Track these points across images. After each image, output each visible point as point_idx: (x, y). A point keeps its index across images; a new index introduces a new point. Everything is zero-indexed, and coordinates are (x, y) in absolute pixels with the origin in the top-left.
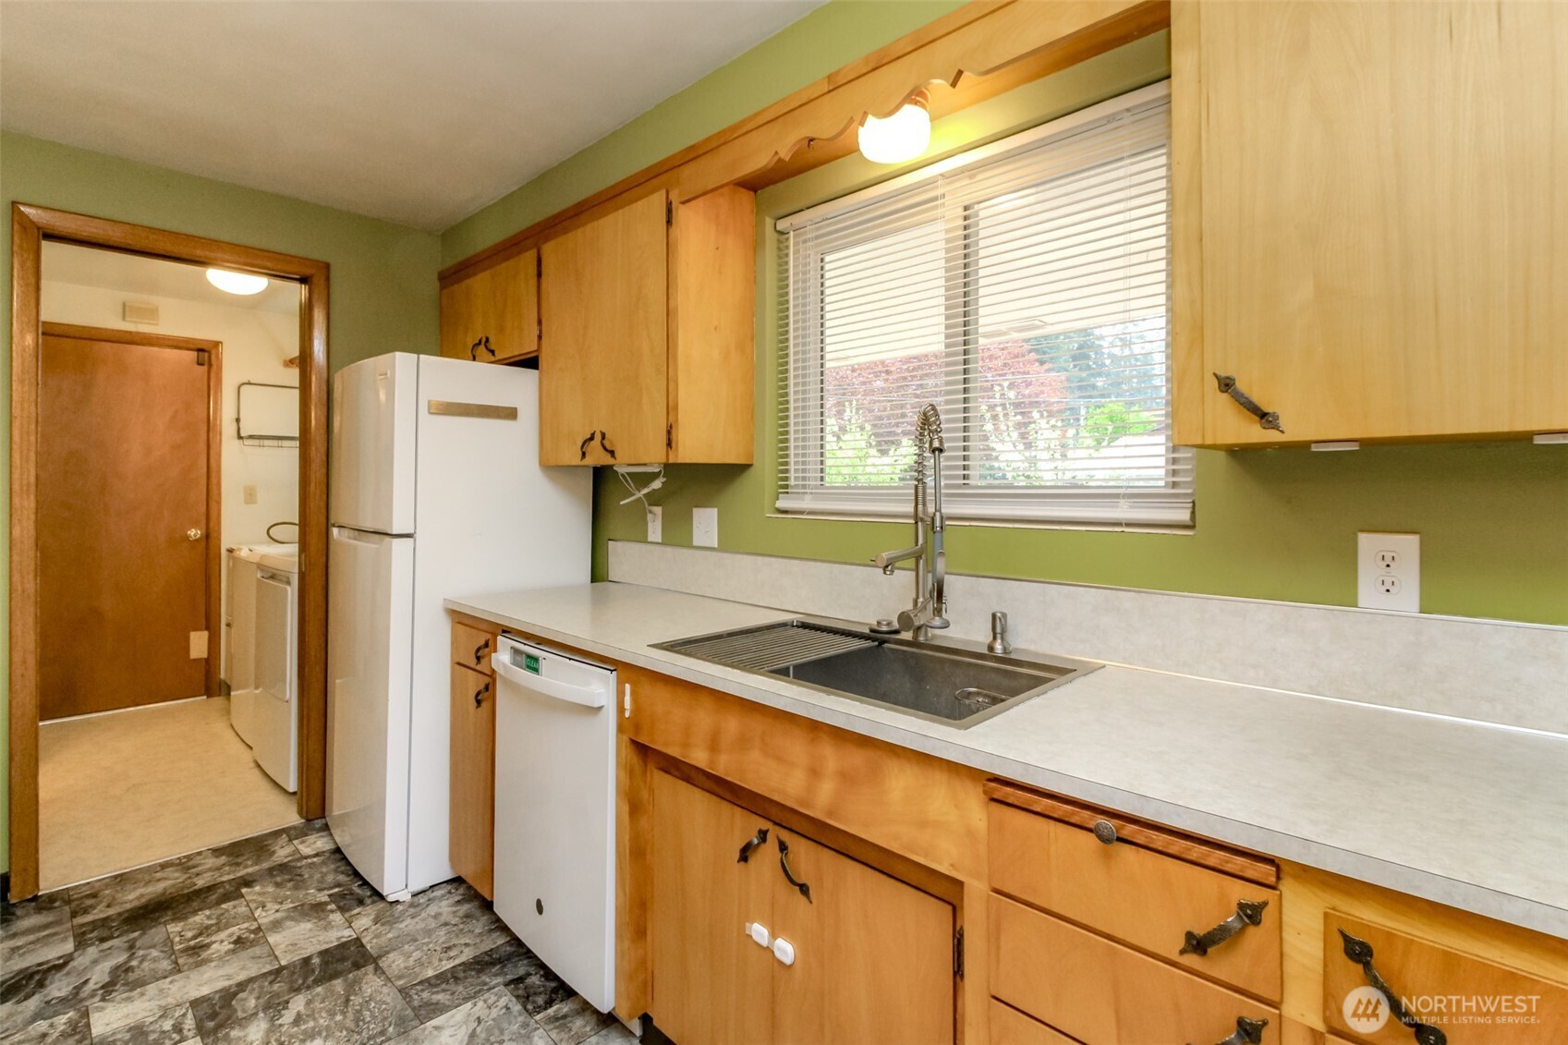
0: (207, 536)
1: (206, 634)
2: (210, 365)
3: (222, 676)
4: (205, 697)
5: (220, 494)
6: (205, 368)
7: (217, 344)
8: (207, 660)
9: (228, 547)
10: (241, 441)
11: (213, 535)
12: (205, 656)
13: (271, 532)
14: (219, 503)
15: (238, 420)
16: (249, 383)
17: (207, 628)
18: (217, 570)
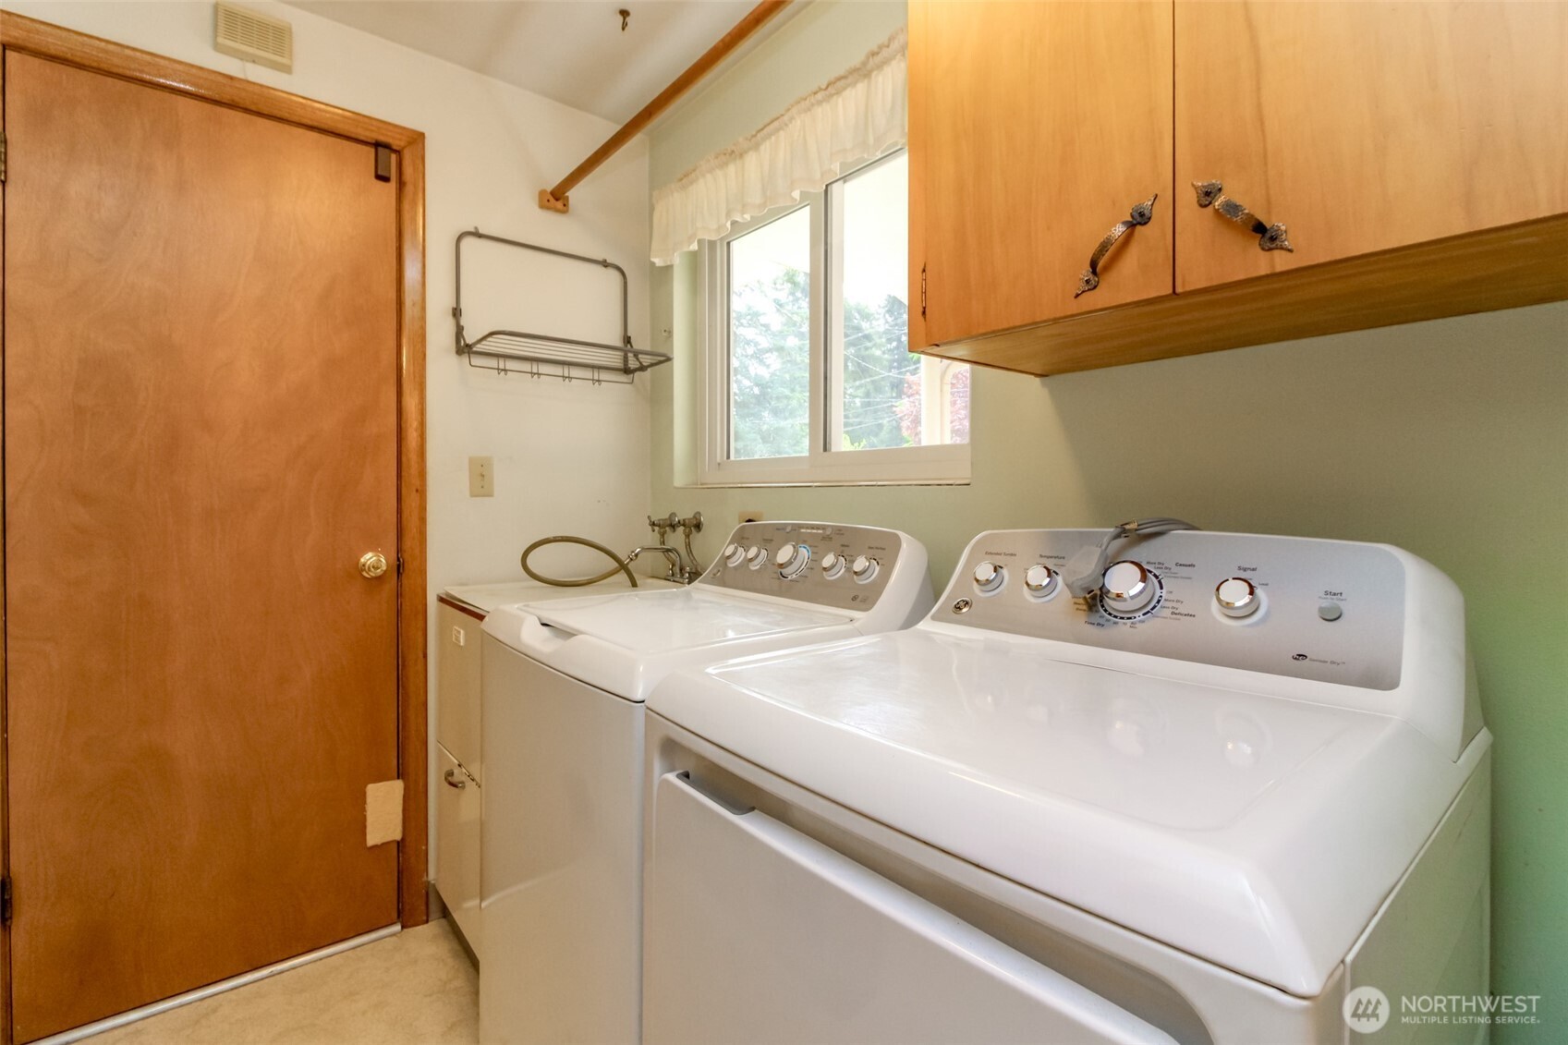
0: (399, 568)
1: (397, 786)
2: (401, 185)
3: (432, 875)
4: (397, 928)
5: (422, 474)
6: (393, 185)
7: (417, 139)
8: (400, 845)
9: (441, 592)
10: (465, 359)
11: (410, 566)
12: (398, 836)
13: (530, 561)
14: (421, 492)
15: (456, 313)
16: (477, 234)
17: (400, 775)
18: (420, 640)
